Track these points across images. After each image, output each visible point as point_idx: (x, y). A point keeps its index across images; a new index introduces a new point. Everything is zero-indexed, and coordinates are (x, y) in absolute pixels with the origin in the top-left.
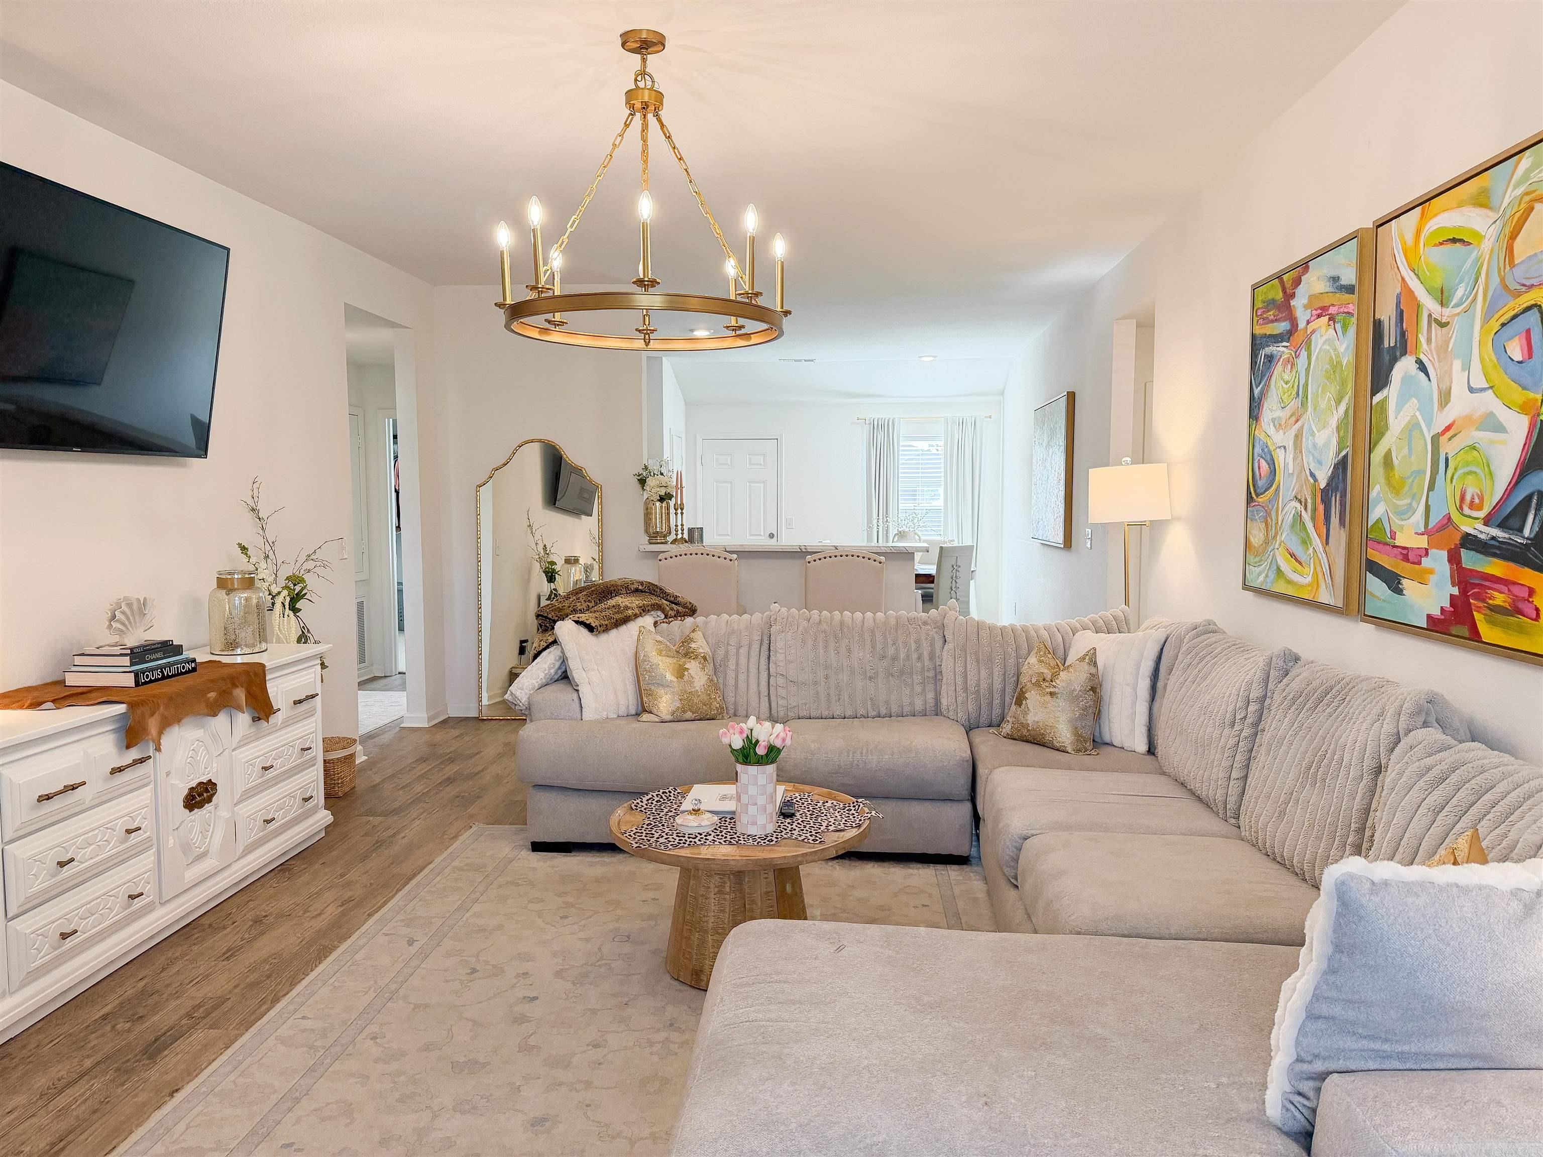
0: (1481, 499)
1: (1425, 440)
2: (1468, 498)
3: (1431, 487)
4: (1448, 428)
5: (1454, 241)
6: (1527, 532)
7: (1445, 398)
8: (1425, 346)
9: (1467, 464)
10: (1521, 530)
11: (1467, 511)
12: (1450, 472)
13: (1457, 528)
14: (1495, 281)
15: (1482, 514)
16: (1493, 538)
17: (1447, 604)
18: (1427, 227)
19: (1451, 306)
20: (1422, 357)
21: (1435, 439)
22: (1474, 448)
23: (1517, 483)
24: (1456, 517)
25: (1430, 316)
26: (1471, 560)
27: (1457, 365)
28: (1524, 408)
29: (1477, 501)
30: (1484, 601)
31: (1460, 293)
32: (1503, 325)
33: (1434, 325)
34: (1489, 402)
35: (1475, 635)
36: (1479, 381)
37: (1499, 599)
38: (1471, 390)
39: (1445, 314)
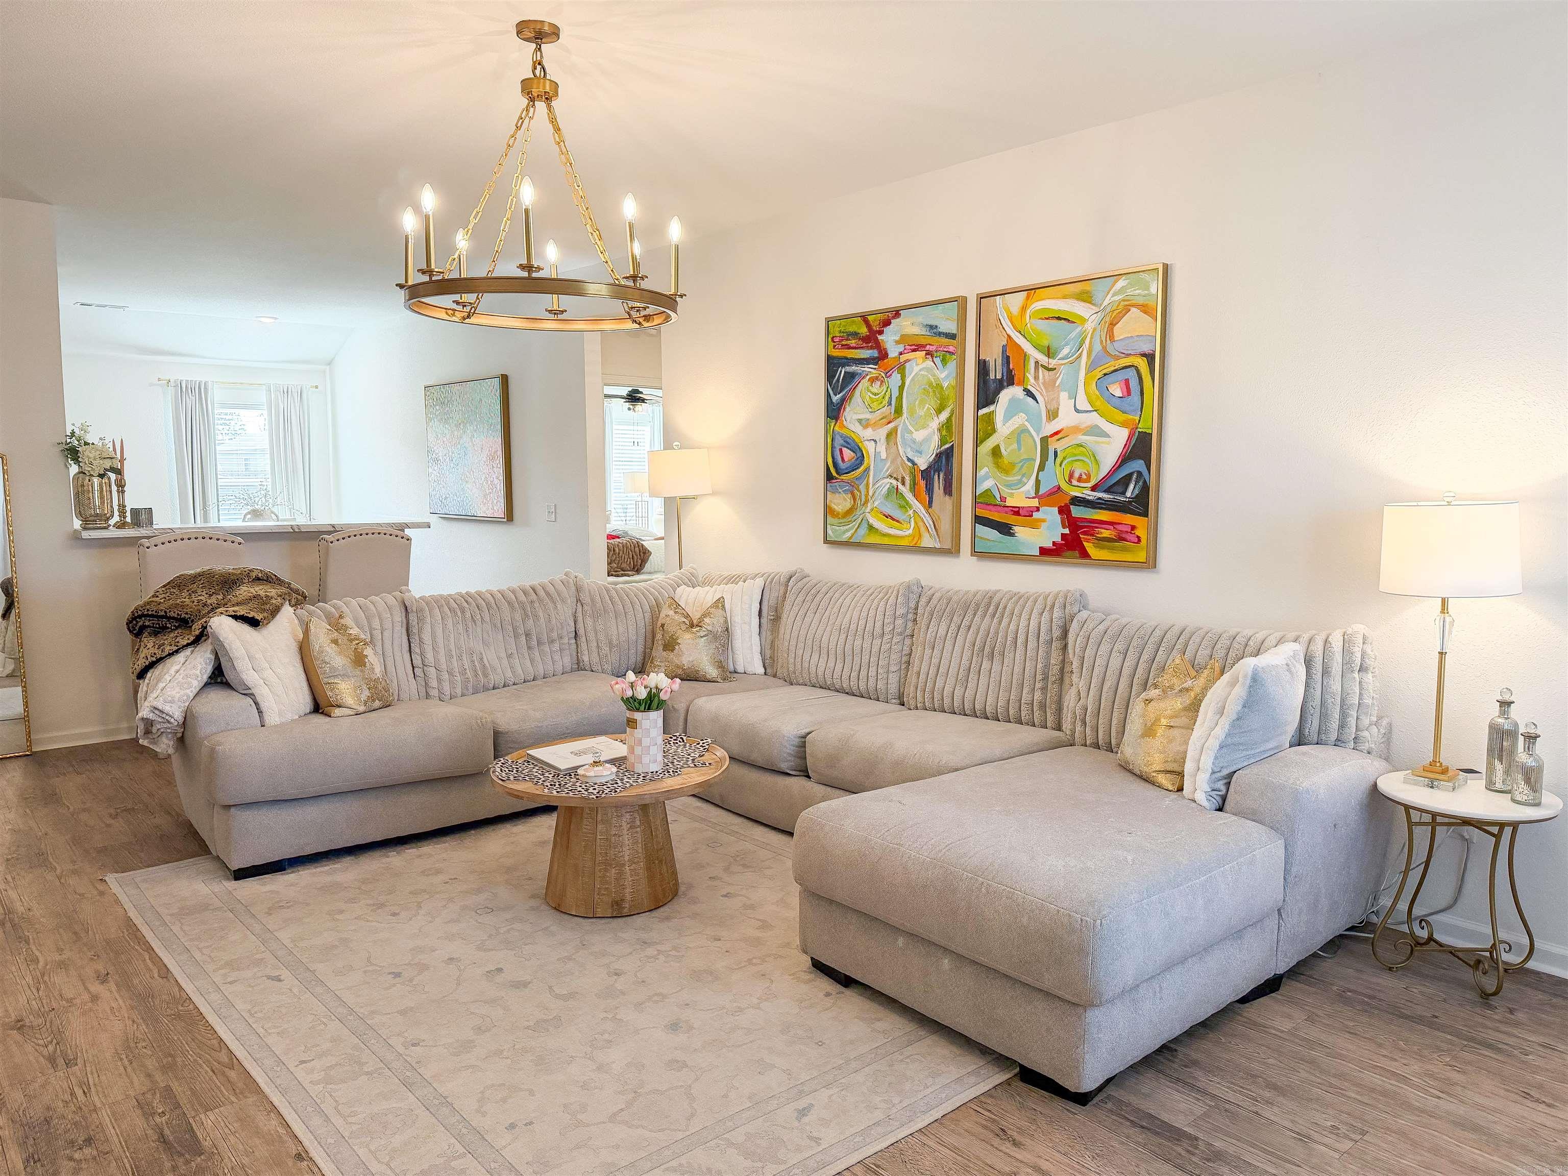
0: (1089, 476)
1: (1034, 441)
2: (1077, 475)
3: (1042, 468)
4: (1057, 433)
5: (1059, 318)
6: (1128, 494)
7: (1053, 415)
8: (1032, 380)
9: (1075, 455)
10: (1124, 493)
11: (1075, 482)
12: (1059, 460)
13: (1066, 494)
14: (1098, 347)
15: (1090, 485)
16: (1100, 498)
17: (1058, 539)
18: (1033, 306)
19: (1057, 358)
20: (1029, 387)
21: (1044, 440)
22: (1081, 446)
23: (1119, 466)
24: (1064, 486)
25: (1037, 362)
26: (1077, 512)
27: (1064, 396)
28: (1124, 424)
29: (1084, 477)
30: (1093, 535)
31: (1066, 351)
32: (1105, 375)
33: (1041, 369)
34: (1095, 419)
35: (1085, 554)
36: (1083, 404)
37: (1106, 533)
38: (1077, 411)
39: (1053, 363)
